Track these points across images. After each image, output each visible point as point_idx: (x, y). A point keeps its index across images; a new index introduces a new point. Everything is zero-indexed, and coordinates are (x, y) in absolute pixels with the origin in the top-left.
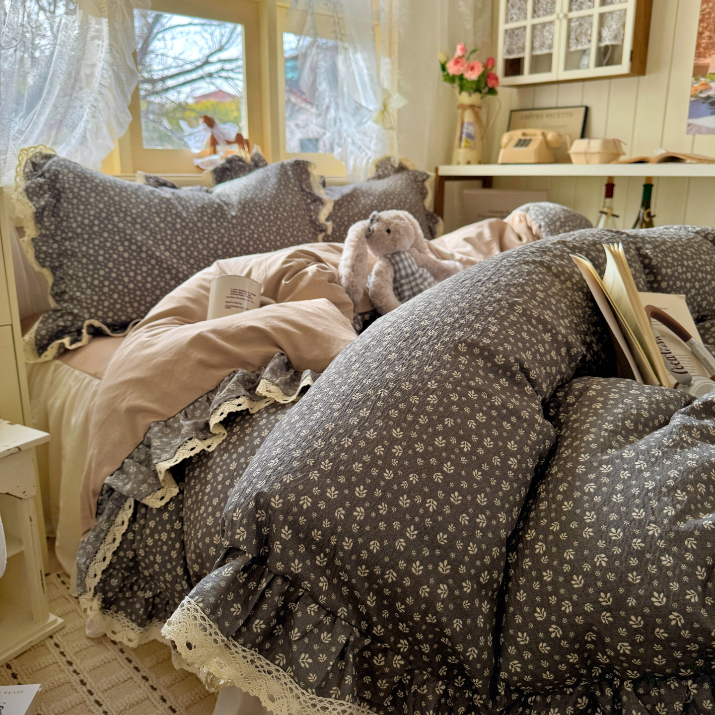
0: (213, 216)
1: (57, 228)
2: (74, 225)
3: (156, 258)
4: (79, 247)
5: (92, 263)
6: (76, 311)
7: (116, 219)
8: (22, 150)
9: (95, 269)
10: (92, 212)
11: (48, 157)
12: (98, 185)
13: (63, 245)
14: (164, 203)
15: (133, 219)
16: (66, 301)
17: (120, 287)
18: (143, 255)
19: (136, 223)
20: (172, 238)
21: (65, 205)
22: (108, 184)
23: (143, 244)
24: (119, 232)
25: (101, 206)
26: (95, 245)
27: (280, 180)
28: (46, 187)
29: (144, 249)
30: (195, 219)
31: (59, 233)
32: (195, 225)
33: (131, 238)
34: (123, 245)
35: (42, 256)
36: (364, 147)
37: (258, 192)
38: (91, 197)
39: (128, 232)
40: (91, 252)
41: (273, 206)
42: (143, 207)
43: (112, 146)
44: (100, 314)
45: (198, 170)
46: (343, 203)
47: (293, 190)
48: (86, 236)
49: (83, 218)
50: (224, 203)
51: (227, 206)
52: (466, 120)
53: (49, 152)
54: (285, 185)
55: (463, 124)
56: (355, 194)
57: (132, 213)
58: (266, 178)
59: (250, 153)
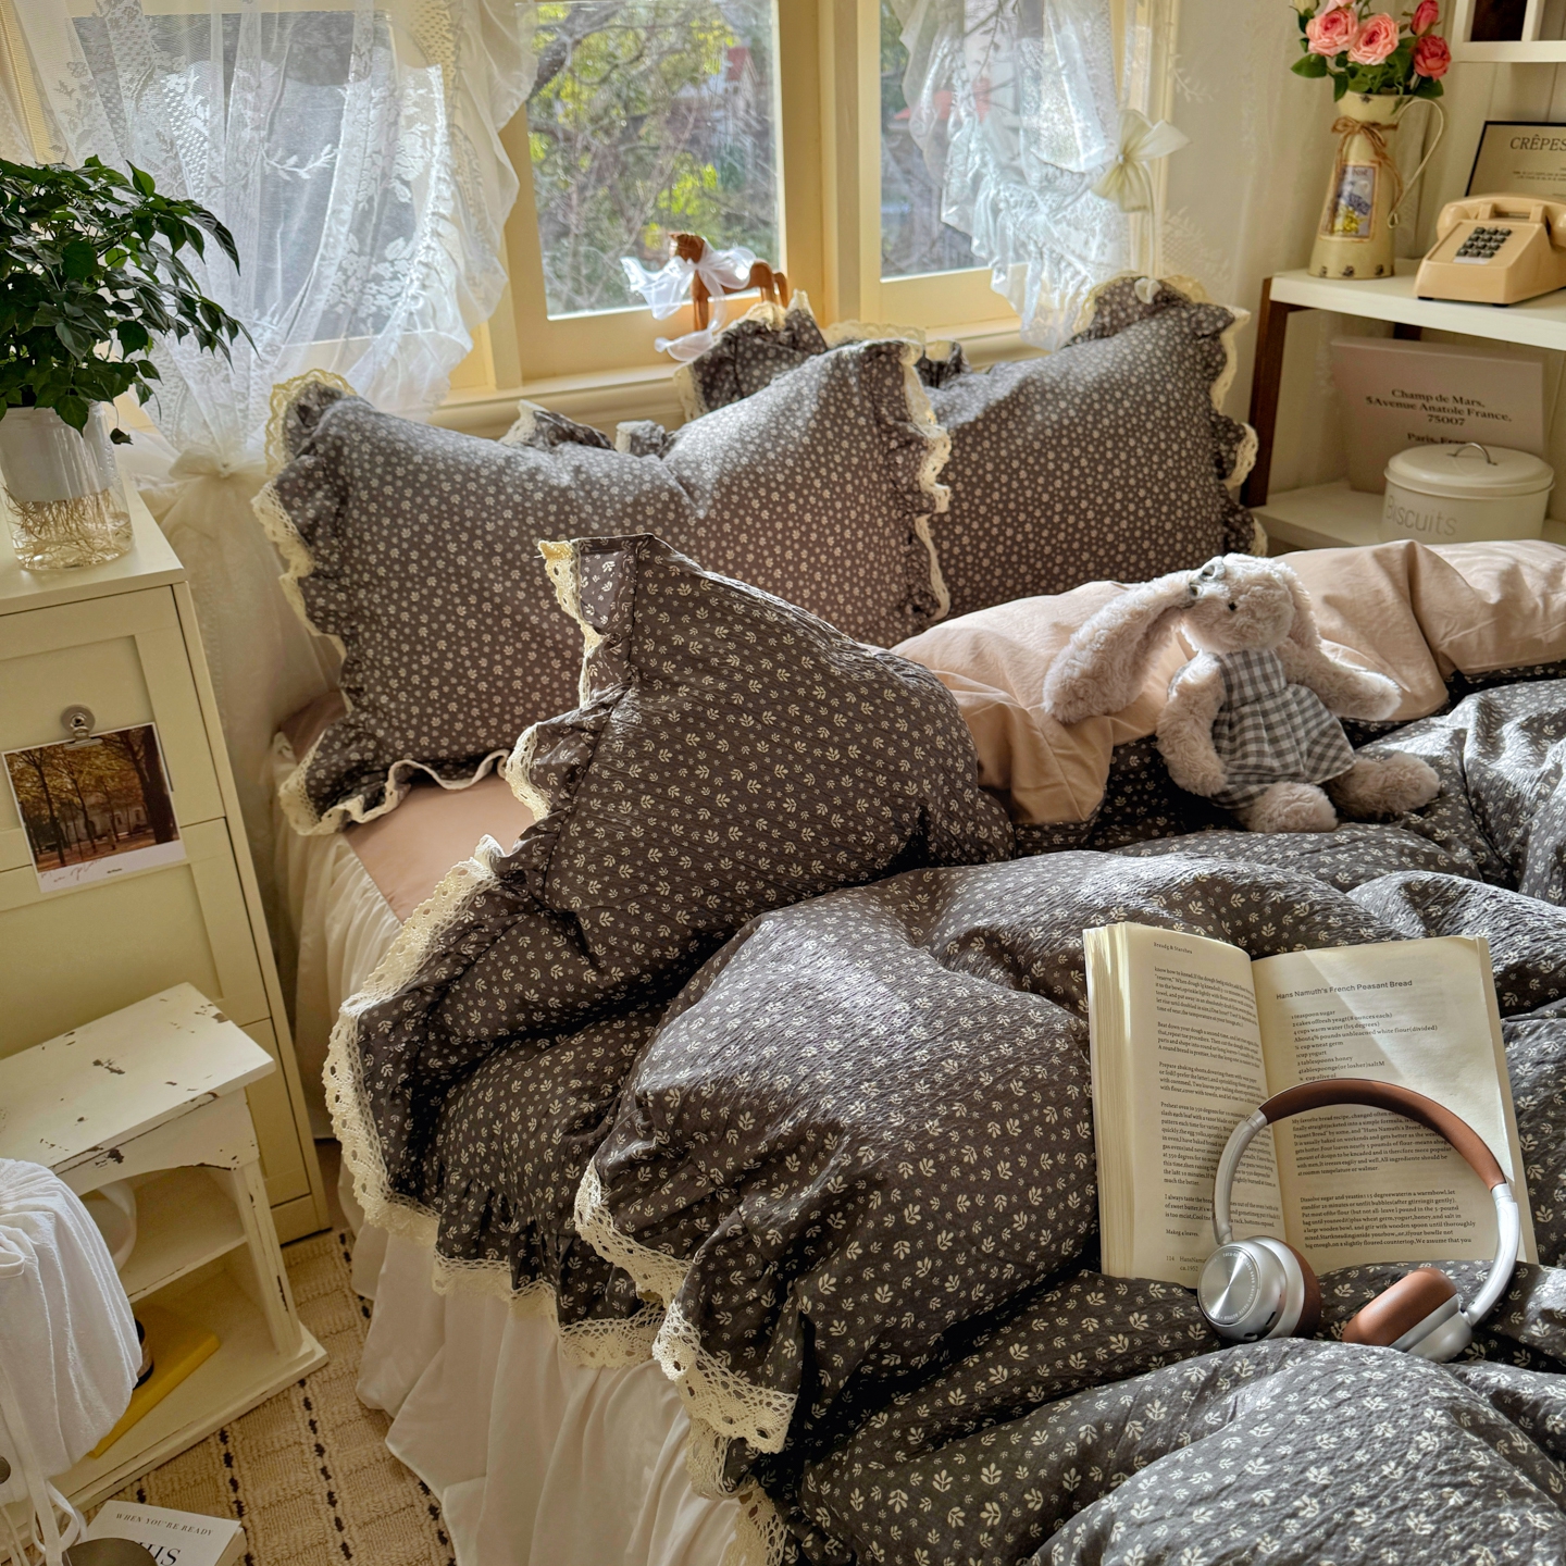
0: (658, 522)
1: (343, 560)
2: (373, 559)
3: (532, 630)
4: (385, 607)
5: (407, 639)
6: (380, 733)
7: (453, 547)
8: (275, 387)
9: (413, 651)
10: (406, 533)
11: (329, 396)
12: (419, 470)
13: (355, 595)
14: (555, 501)
15: (488, 545)
16: (364, 709)
17: (461, 690)
18: (507, 623)
19: (494, 553)
21: (356, 513)
22: (440, 466)
23: (505, 602)
24: (458, 575)
25: (424, 518)
26: (411, 604)
27: (825, 405)
28: (320, 474)
29: (507, 609)
31: (347, 570)
33: (483, 589)
34: (465, 603)
35: (320, 614)
36: (1069, 257)
37: (768, 445)
38: (403, 498)
39: (477, 575)
40: (405, 616)
41: (799, 479)
42: (508, 514)
43: (469, 346)
44: (425, 741)
45: (667, 359)
46: (987, 428)
47: (854, 426)
48: (395, 584)
49: (390, 546)
50: (686, 487)
51: (690, 494)
52: (1351, 163)
53: (331, 383)
54: (836, 415)
55: (1344, 172)
56: (1022, 399)
57: (485, 532)
58: (795, 400)
59: (785, 303)
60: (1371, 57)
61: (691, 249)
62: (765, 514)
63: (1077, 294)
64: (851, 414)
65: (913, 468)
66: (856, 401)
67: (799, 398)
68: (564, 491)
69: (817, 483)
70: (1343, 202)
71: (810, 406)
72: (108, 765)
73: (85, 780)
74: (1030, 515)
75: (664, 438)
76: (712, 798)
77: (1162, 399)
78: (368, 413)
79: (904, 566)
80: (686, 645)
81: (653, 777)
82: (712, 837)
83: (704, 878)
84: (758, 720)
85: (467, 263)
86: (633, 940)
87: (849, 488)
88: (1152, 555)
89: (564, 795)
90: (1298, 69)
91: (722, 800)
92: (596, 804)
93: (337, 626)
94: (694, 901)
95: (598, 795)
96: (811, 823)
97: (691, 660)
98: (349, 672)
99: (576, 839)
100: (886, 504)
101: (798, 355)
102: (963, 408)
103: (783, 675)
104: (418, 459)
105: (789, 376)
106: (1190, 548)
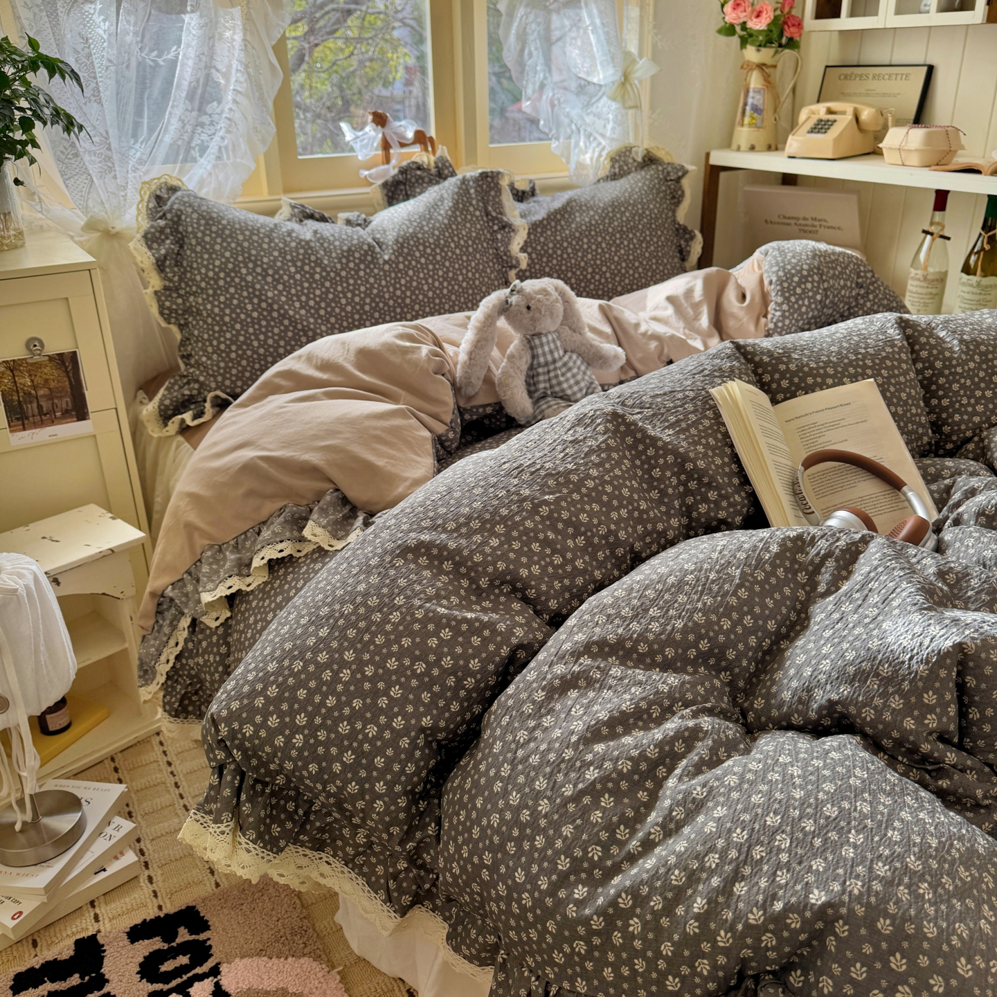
1: (181, 280)
2: (198, 278)
3: (290, 318)
4: (204, 305)
5: (218, 323)
6: (202, 379)
7: (244, 271)
8: (144, 183)
9: (221, 330)
10: (217, 263)
11: (173, 189)
12: (225, 227)
13: (187, 300)
14: (303, 247)
15: (264, 270)
16: (192, 366)
17: (249, 353)
18: (275, 314)
19: (268, 275)
20: (309, 293)
21: (188, 252)
22: (237, 226)
23: (275, 302)
24: (247, 287)
25: (228, 254)
26: (220, 302)
27: (457, 203)
28: (168, 231)
29: (276, 307)
30: (339, 266)
31: (183, 285)
32: (338, 274)
33: (261, 295)
34: (251, 302)
35: (166, 312)
36: (596, 134)
37: (424, 223)
38: (216, 243)
39: (258, 287)
40: (217, 310)
41: (442, 242)
42: (276, 254)
43: (253, 166)
44: (228, 383)
45: (366, 182)
46: (549, 224)
47: (473, 215)
48: (211, 292)
49: (208, 270)
50: (377, 243)
51: (380, 246)
52: (752, 86)
53: (175, 183)
54: (463, 209)
55: (747, 92)
56: (569, 209)
57: (263, 263)
58: (439, 200)
59: (434, 153)
60: (759, 25)
61: (380, 120)
62: (423, 260)
64: (471, 209)
65: (507, 243)
66: (474, 202)
67: (442, 199)
68: (308, 242)
69: (452, 245)
70: (748, 108)
71: (448, 204)
72: (50, 372)
73: (38, 380)
75: (366, 220)
77: (648, 213)
78: (196, 197)
85: (253, 119)
87: (471, 249)
90: (720, 31)
93: (176, 319)
98: (183, 346)
100: (492, 261)
102: (536, 213)
105: (436, 188)
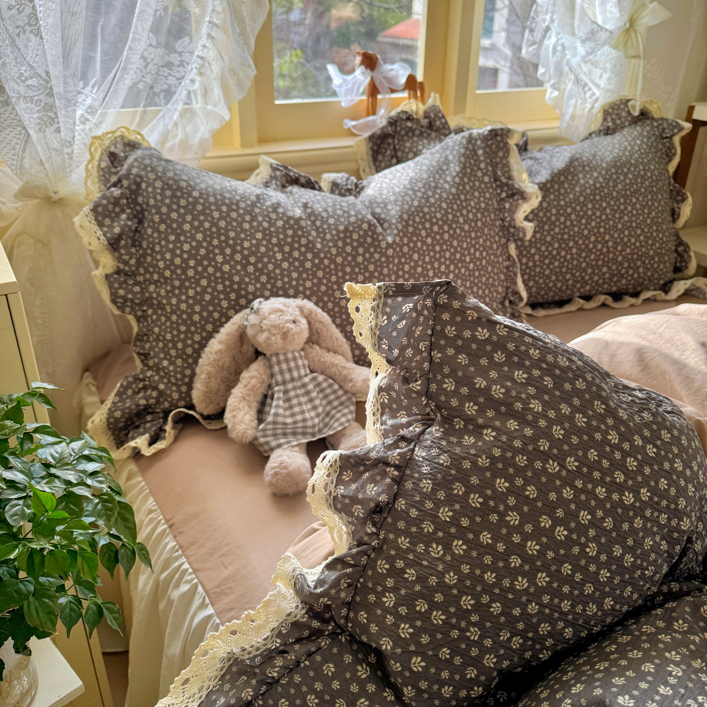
0: (361, 244)
1: (139, 263)
2: (161, 264)
4: (168, 298)
5: (184, 322)
6: (162, 387)
7: (220, 258)
8: (93, 138)
9: (188, 331)
10: (186, 247)
11: (132, 146)
12: (196, 201)
13: (147, 289)
14: (292, 227)
15: (245, 257)
16: (150, 368)
19: (249, 263)
20: (298, 285)
21: (149, 231)
22: (212, 199)
24: (223, 279)
25: (199, 236)
26: (188, 297)
27: (464, 168)
28: (124, 202)
30: (334, 251)
31: (142, 271)
32: (333, 261)
33: (240, 289)
34: (227, 297)
35: (120, 300)
36: (590, 84)
37: (430, 193)
38: (185, 222)
39: (236, 279)
40: (183, 306)
41: (450, 217)
42: (259, 236)
43: (227, 117)
45: (350, 133)
46: (552, 186)
47: (482, 182)
48: (177, 283)
49: (174, 255)
50: (378, 220)
51: (381, 225)
53: (133, 137)
54: (471, 174)
56: (572, 169)
57: (243, 248)
58: (444, 163)
59: (423, 102)
61: (370, 62)
62: (429, 240)
63: (592, 107)
64: (479, 174)
65: (513, 211)
66: (483, 165)
67: (447, 162)
68: (298, 220)
69: (461, 220)
71: (455, 168)
74: (576, 243)
75: (356, 185)
76: (522, 545)
77: (649, 174)
78: (160, 159)
79: (505, 274)
80: (488, 389)
81: (465, 522)
82: (522, 583)
83: (512, 621)
84: (563, 466)
85: (230, 58)
86: (443, 683)
87: (479, 224)
88: (641, 270)
89: (370, 529)
91: (532, 547)
92: (404, 542)
93: (133, 309)
94: (502, 645)
95: (406, 533)
96: (607, 565)
97: (492, 402)
98: (141, 340)
99: (384, 577)
100: (498, 234)
101: (433, 135)
103: (581, 420)
104: (196, 194)
105: (438, 147)
106: (662, 266)
